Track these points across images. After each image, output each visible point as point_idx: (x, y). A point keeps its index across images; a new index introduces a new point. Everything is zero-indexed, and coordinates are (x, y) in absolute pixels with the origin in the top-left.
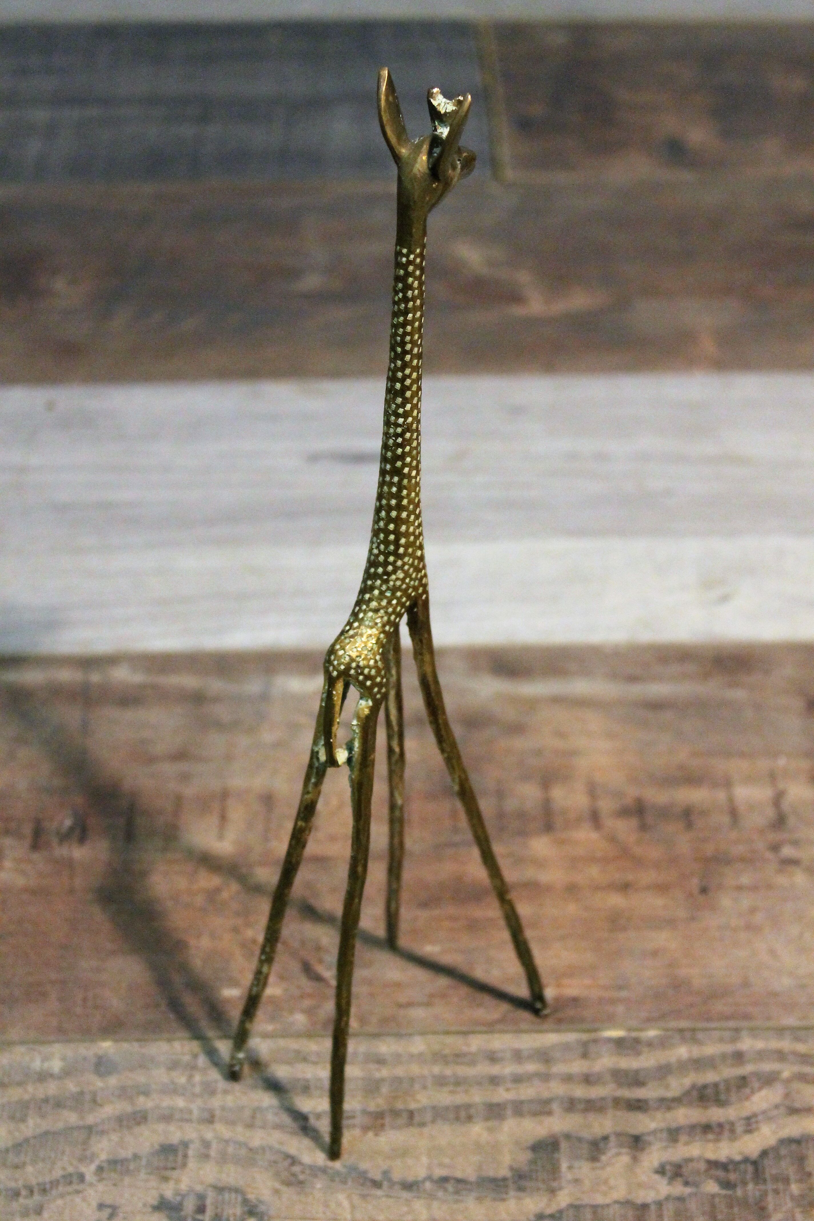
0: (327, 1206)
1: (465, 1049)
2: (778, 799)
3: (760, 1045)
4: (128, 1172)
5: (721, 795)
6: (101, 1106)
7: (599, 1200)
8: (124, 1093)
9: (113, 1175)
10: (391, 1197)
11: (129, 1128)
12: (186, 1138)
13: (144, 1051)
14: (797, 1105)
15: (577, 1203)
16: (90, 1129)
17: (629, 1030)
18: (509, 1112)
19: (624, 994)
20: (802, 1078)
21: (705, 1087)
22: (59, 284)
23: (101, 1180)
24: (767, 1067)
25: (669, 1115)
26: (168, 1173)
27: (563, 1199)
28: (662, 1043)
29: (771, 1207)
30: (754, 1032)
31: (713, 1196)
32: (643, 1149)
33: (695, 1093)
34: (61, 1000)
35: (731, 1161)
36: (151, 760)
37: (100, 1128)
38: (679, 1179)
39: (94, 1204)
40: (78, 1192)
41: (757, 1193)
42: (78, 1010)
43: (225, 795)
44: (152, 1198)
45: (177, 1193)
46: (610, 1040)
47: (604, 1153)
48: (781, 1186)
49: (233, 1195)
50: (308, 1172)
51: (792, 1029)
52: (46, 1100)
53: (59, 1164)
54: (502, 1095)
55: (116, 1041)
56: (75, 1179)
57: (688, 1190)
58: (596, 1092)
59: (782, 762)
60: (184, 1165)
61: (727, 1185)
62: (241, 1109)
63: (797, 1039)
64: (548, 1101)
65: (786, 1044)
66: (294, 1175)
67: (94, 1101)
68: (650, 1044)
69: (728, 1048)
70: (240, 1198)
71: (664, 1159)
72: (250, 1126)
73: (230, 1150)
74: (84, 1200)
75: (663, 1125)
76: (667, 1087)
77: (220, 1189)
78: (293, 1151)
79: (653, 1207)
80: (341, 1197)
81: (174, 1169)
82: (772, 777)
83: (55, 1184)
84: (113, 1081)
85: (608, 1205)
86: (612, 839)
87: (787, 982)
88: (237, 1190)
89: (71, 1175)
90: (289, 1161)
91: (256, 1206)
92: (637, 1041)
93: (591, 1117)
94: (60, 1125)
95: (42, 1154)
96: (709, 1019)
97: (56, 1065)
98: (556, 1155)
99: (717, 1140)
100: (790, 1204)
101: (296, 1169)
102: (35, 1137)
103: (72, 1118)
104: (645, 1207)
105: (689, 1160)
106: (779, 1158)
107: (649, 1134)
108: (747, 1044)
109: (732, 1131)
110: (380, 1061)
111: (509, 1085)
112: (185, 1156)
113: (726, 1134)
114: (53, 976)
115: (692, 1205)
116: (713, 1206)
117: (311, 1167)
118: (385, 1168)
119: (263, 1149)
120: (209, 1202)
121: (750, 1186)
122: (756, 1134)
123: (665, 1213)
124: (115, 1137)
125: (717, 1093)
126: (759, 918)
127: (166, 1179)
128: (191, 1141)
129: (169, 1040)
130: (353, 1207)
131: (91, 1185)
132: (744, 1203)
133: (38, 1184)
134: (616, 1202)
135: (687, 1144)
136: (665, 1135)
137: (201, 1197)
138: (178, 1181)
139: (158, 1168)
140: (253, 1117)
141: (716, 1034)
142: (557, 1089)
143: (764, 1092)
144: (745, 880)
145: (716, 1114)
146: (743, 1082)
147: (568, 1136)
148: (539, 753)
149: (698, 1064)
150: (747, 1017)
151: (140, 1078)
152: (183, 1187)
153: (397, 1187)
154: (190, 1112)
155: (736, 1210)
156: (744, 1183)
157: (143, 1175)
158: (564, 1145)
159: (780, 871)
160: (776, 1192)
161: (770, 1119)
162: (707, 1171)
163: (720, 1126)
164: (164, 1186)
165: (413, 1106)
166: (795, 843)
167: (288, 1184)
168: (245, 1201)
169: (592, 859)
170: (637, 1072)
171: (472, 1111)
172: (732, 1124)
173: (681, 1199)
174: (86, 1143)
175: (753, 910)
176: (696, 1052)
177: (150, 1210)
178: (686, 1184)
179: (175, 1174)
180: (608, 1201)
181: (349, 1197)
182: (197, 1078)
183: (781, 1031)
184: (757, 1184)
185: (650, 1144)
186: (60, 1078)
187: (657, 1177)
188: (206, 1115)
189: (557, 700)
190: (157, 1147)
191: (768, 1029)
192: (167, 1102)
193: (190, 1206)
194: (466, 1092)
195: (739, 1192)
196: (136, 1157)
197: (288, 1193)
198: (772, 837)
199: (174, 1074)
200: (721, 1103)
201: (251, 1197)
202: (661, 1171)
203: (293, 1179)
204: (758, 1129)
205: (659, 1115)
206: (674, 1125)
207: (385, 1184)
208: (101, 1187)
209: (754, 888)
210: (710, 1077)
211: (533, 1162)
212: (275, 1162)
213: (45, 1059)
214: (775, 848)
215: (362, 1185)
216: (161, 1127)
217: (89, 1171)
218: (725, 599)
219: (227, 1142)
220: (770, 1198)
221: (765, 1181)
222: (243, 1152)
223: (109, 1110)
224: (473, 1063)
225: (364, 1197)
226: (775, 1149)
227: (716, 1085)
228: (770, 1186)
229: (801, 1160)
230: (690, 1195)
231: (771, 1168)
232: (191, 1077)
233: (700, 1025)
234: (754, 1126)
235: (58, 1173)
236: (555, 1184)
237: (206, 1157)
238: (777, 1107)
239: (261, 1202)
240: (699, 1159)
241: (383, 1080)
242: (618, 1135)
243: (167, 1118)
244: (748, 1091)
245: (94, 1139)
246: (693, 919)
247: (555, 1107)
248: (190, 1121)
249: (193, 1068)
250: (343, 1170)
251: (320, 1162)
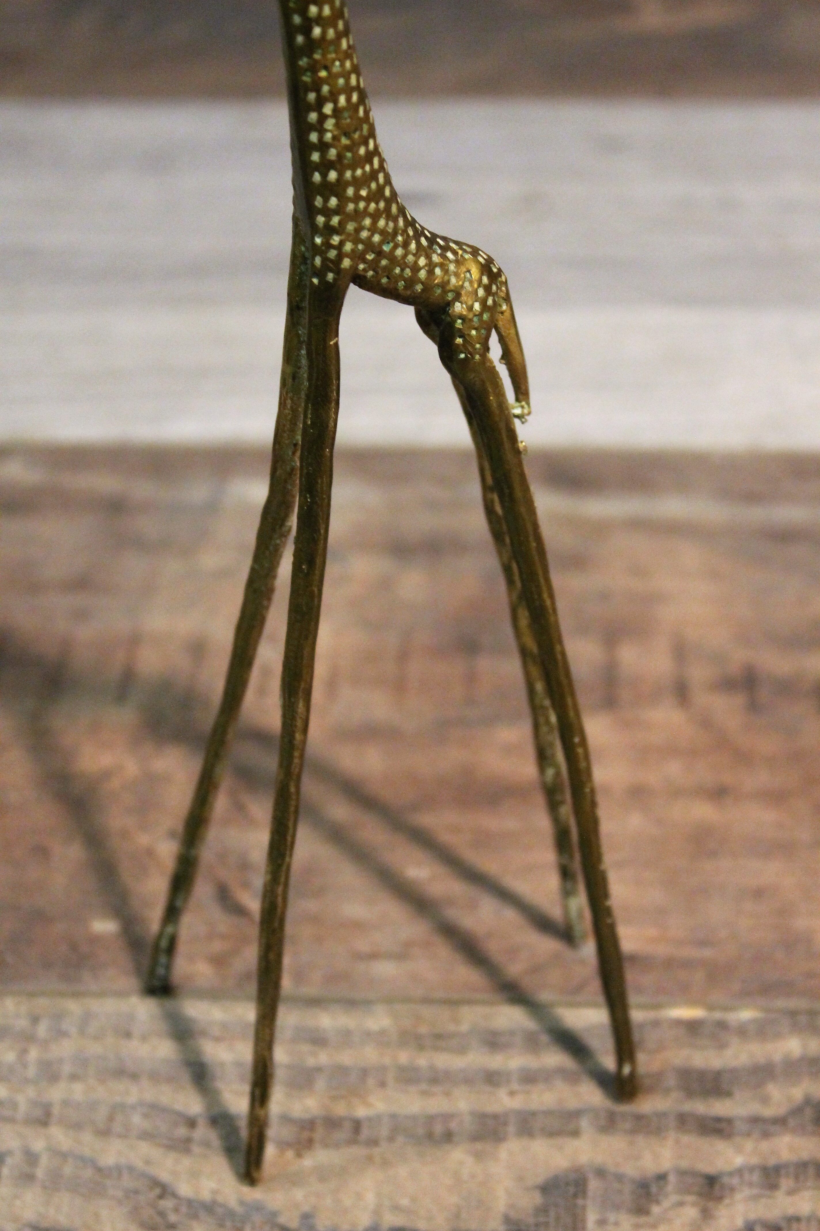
1: (451, 1027)
12: (2, 1148)
17: (711, 1008)
18: (511, 1129)
19: (706, 953)
25: (765, 1146)
28: (762, 1031)
32: (720, 1199)
33: (809, 1113)
36: (36, 588)
43: (134, 642)
46: (679, 1023)
47: (658, 1202)
50: (184, 1209)
54: (503, 1101)
62: (93, 1106)
64: (576, 1114)
66: (161, 1213)
68: (742, 1031)
71: (752, 1216)
72: (104, 1133)
73: (68, 1170)
75: (755, 1160)
76: (765, 1100)
78: (164, 1176)
86: (706, 724)
90: (157, 1191)
92: (722, 1025)
93: (641, 1142)
98: (580, 1202)
101: (167, 1204)
107: (731, 1174)
110: (318, 1040)
111: (515, 1086)
117: (190, 1202)
118: (306, 1208)
119: (118, 1170)
128: (10, 1153)
129: (1, 995)
135: (791, 1193)
136: (756, 1177)
140: (111, 1118)
142: (591, 1095)
147: (601, 1173)
148: (604, 596)
149: (816, 1066)
154: (14, 1105)
158: (594, 1185)
165: (361, 1112)
169: (671, 752)
170: (717, 1073)
171: (453, 1125)
176: (815, 1046)
182: (33, 1054)
185: (732, 1190)
188: (38, 1113)
194: (447, 1094)
205: (749, 1145)
206: (772, 1162)
211: (542, 1210)
212: (136, 1192)
219: (64, 1156)
222: (88, 1173)
224: (462, 1050)
232: (25, 1051)
237: (28, 1178)
241: (319, 1069)
242: (682, 1173)
247: (584, 1123)
248: (11, 1120)
249: (29, 1038)
250: (239, 1209)
251: (206, 1195)
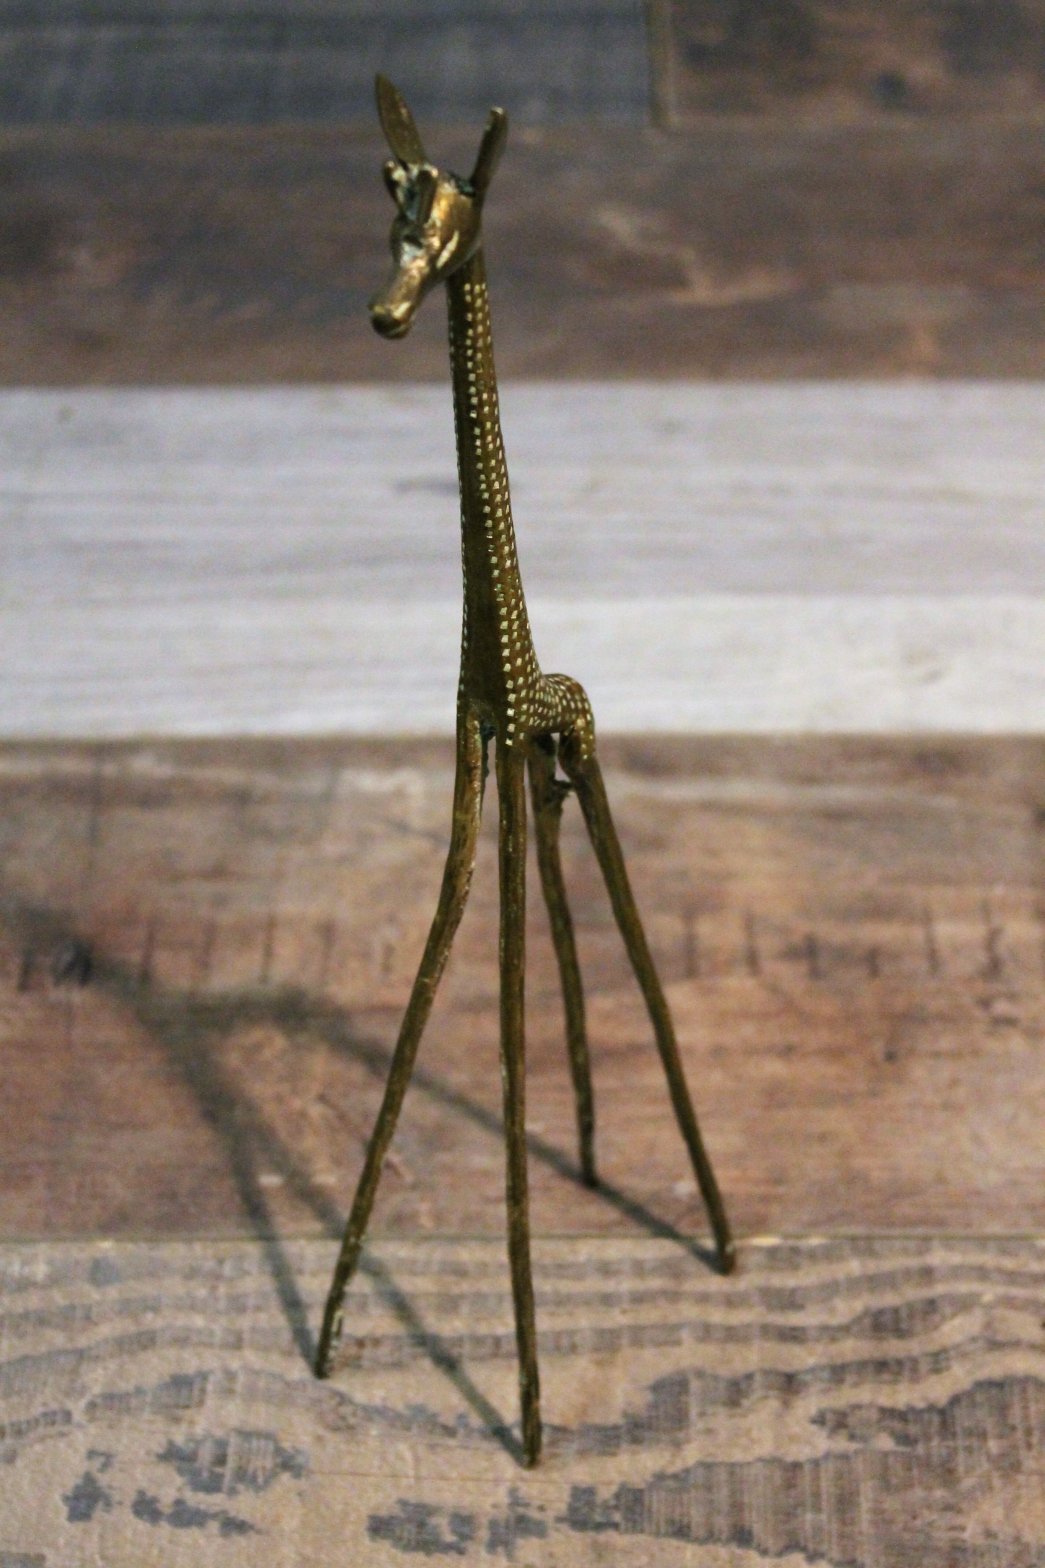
0: (384, 1459)
1: (570, 1258)
2: (993, 938)
3: (956, 1258)
4: (128, 1410)
5: (917, 934)
6: (96, 1324)
7: (738, 1456)
8: (126, 1308)
9: (109, 1414)
10: (466, 1448)
11: (131, 1353)
12: (205, 1368)
13: (154, 1254)
14: (1000, 1337)
15: (709, 1460)
16: (81, 1355)
17: (786, 1236)
18: (625, 1341)
19: (781, 1190)
20: (1009, 1302)
21: (881, 1312)
22: (82, 257)
23: (92, 1420)
24: (963, 1288)
25: (834, 1348)
26: (180, 1412)
27: (691, 1454)
28: (828, 1254)
29: (961, 1469)
30: (949, 1242)
31: (886, 1454)
32: (797, 1392)
33: (867, 1321)
34: (49, 1186)
35: (912, 1409)
36: (177, 877)
37: (94, 1353)
38: (844, 1432)
39: (83, 1450)
40: (62, 1435)
41: (944, 1452)
42: (73, 1200)
43: (271, 925)
44: (158, 1445)
45: (191, 1438)
46: (759, 1249)
47: (746, 1397)
48: (975, 1442)
49: (262, 1442)
50: (360, 1413)
51: (998, 1238)
52: (26, 1316)
53: (39, 1399)
54: (617, 1318)
55: (119, 1240)
56: (59, 1418)
57: (854, 1446)
58: (739, 1317)
59: (999, 891)
60: (201, 1403)
61: (905, 1439)
63: (1004, 1252)
64: (677, 1327)
65: (989, 1259)
66: (343, 1418)
67: (88, 1318)
68: (811, 1256)
69: (914, 1262)
70: (271, 1447)
71: (824, 1406)
72: (289, 1354)
73: (262, 1384)
74: (70, 1445)
75: (824, 1361)
76: (832, 1311)
77: (246, 1435)
78: (343, 1388)
79: (807, 1468)
80: (403, 1448)
81: (187, 1407)
82: (985, 910)
83: (34, 1423)
84: (113, 1293)
85: (749, 1463)
86: (774, 989)
87: (994, 1177)
88: (268, 1436)
89: (54, 1413)
90: (338, 1399)
91: (292, 1457)
92: (795, 1251)
93: (732, 1348)
94: (43, 1349)
95: (17, 1384)
96: (891, 1224)
97: (40, 1271)
98: (683, 1398)
99: (895, 1382)
100: (986, 1466)
101: (346, 1410)
102: (9, 1363)
103: (59, 1339)
104: (796, 1466)
105: (858, 1407)
106: (974, 1405)
107: (806, 1372)
108: (938, 1257)
109: (915, 1370)
110: (460, 1272)
111: (626, 1306)
112: (203, 1391)
113: (906, 1373)
114: (42, 1154)
115: (859, 1466)
116: (886, 1468)
117: (365, 1408)
118: (462, 1410)
119: (304, 1384)
120: (231, 1451)
121: (935, 1442)
122: (945, 1374)
123: (822, 1475)
124: (112, 1365)
125: (897, 1320)
126: (961, 1093)
127: (177, 1420)
128: (212, 1372)
129: (189, 1241)
130: (417, 1460)
131: (80, 1426)
132: (926, 1464)
133: (12, 1425)
134: (760, 1459)
135: (856, 1385)
136: (826, 1375)
137: (222, 1445)
138: (192, 1423)
139: (167, 1406)
141: (898, 1244)
142: (689, 1311)
143: (957, 1321)
144: (946, 1043)
145: (894, 1348)
146: (931, 1305)
147: (700, 1374)
148: (683, 874)
149: (873, 1282)
150: (941, 1223)
151: (148, 1289)
152: (199, 1430)
153: (476, 1435)
154: (211, 1333)
155: (915, 1472)
156: (928, 1438)
157: (146, 1415)
158: (695, 1385)
159: (990, 1034)
160: (969, 1450)
161: (964, 1355)
162: (879, 1421)
163: (899, 1363)
164: (174, 1429)
165: (501, 1331)
166: (1012, 997)
167: (336, 1429)
168: (279, 1451)
169: (745, 1015)
170: (793, 1291)
171: (577, 1339)
172: (914, 1361)
173: (844, 1457)
174: (75, 1372)
175: (954, 1083)
176: (873, 1266)
177: (153, 1458)
178: (852, 1437)
179: (188, 1414)
180: (749, 1458)
181: (413, 1448)
182: (222, 1290)
183: (982, 1241)
184: (944, 1438)
185: (806, 1384)
186: (44, 1287)
187: (814, 1428)
188: (231, 1339)
189: (708, 807)
190: (167, 1379)
191: (967, 1238)
192: (181, 1320)
193: (206, 1455)
194: (571, 1314)
195: (920, 1449)
196: (139, 1391)
197: (334, 1440)
198: (980, 987)
199: (193, 1284)
200: (901, 1333)
201: (286, 1445)
202: (820, 1420)
203: (341, 1424)
204: (948, 1368)
205: (819, 1348)
206: (839, 1361)
207: (461, 1431)
208: (92, 1429)
209: (956, 1055)
210: (889, 1299)
211: (654, 1406)
212: (320, 1401)
213: (25, 1263)
214: (985, 1003)
215: (431, 1432)
216: (172, 1353)
217: (78, 1408)
218: (934, 677)
219: (257, 1373)
220: (961, 1458)
221: (954, 1435)
222: (278, 1387)
223: (106, 1330)
224: (580, 1277)
225: (432, 1447)
226: (969, 1394)
227: (896, 1311)
228: (961, 1442)
229: (1003, 1409)
230: (856, 1452)
231: (963, 1418)
232: (214, 1288)
233: (877, 1231)
234: (944, 1364)
235: (37, 1410)
236: (681, 1435)
237: (229, 1392)
238: (974, 1339)
239: (298, 1451)
240: (871, 1405)
241: (462, 1296)
242: (766, 1373)
243: (182, 1340)
244: (937, 1318)
245: (84, 1368)
246: (873, 1094)
247: (685, 1335)
248: (210, 1345)
249: (217, 1277)
250: (406, 1412)
251: (377, 1402)
